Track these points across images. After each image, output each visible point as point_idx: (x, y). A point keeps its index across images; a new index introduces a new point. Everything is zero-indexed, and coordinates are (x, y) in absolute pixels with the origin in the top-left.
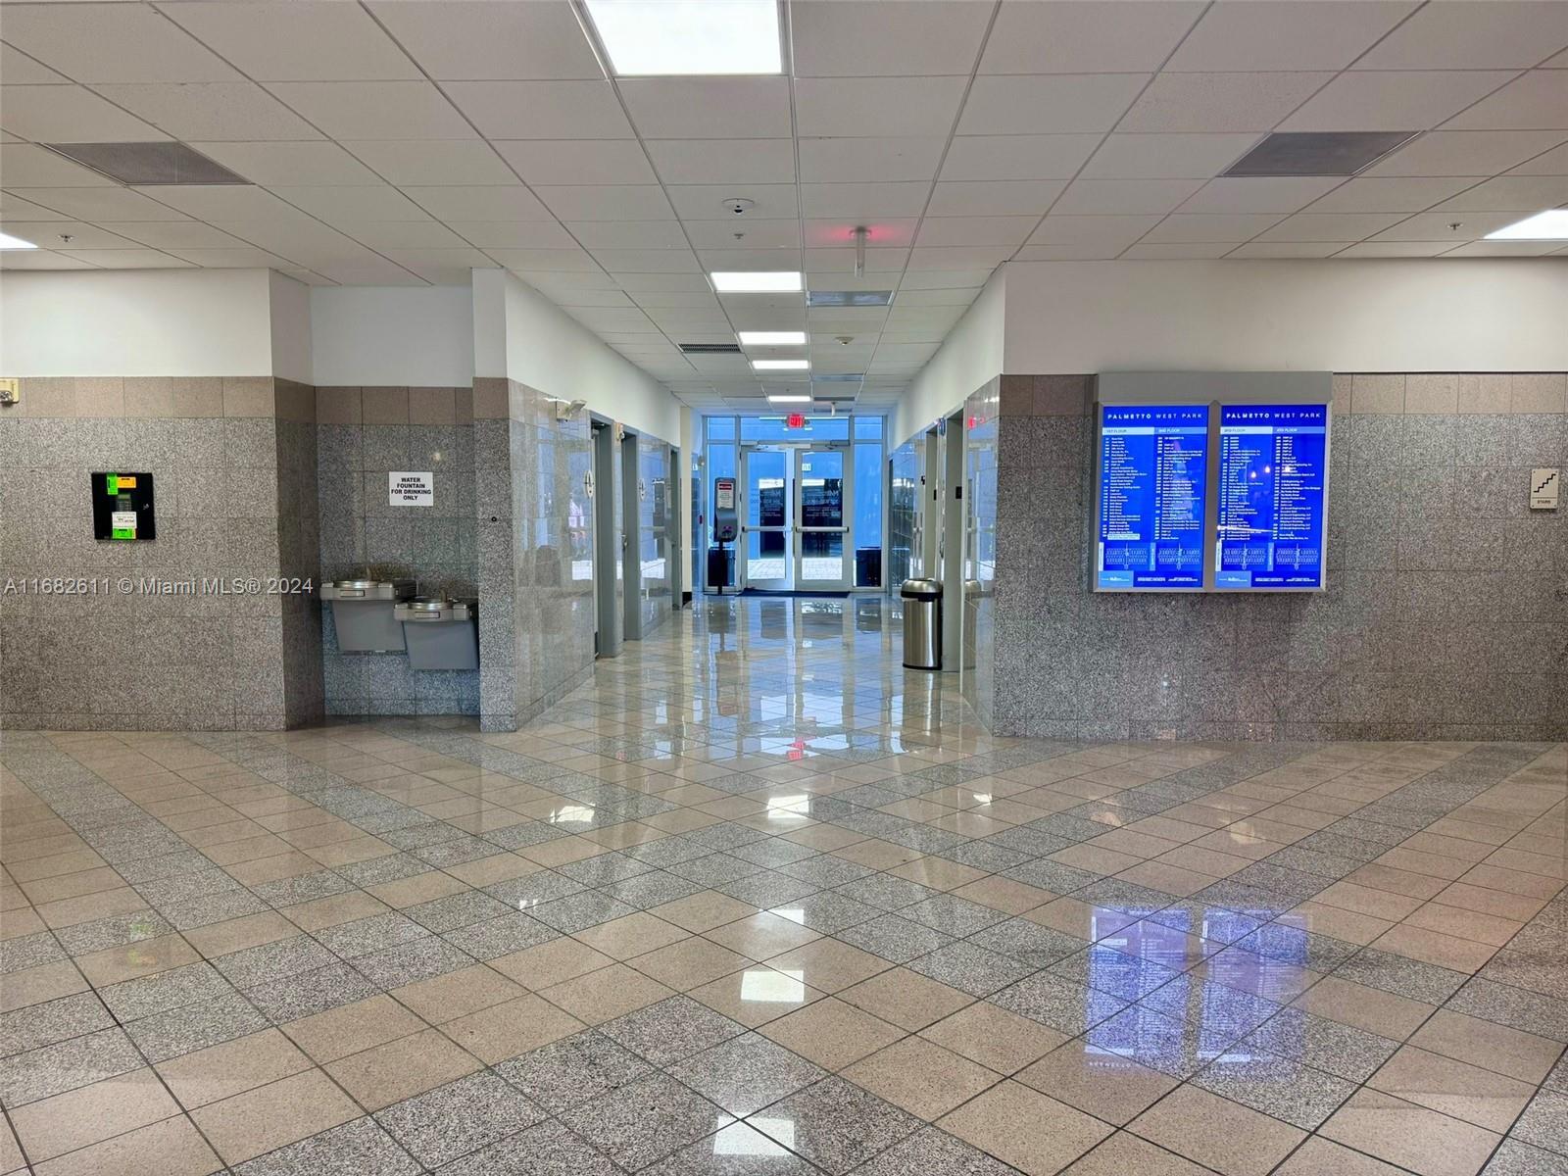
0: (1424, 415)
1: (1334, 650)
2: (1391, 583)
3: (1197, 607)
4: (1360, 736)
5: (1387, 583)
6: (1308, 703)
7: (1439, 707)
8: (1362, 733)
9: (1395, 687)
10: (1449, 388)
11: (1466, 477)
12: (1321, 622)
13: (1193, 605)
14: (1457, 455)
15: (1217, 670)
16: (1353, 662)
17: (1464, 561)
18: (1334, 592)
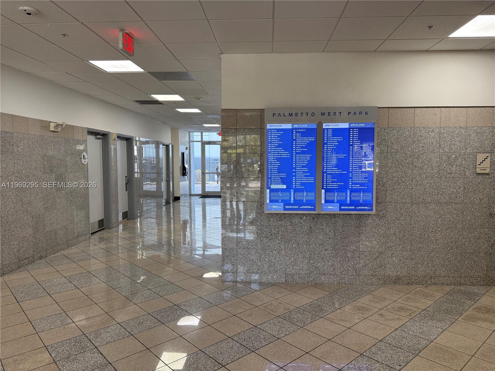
0: (424, 128)
1: (382, 241)
2: (409, 209)
3: (316, 219)
4: (395, 282)
5: (407, 209)
6: (370, 266)
7: (433, 269)
8: (397, 281)
9: (412, 259)
10: (436, 114)
11: (445, 158)
12: (375, 227)
13: (314, 219)
14: (440, 146)
15: (326, 250)
16: (392, 247)
17: (444, 199)
18: (381, 213)
